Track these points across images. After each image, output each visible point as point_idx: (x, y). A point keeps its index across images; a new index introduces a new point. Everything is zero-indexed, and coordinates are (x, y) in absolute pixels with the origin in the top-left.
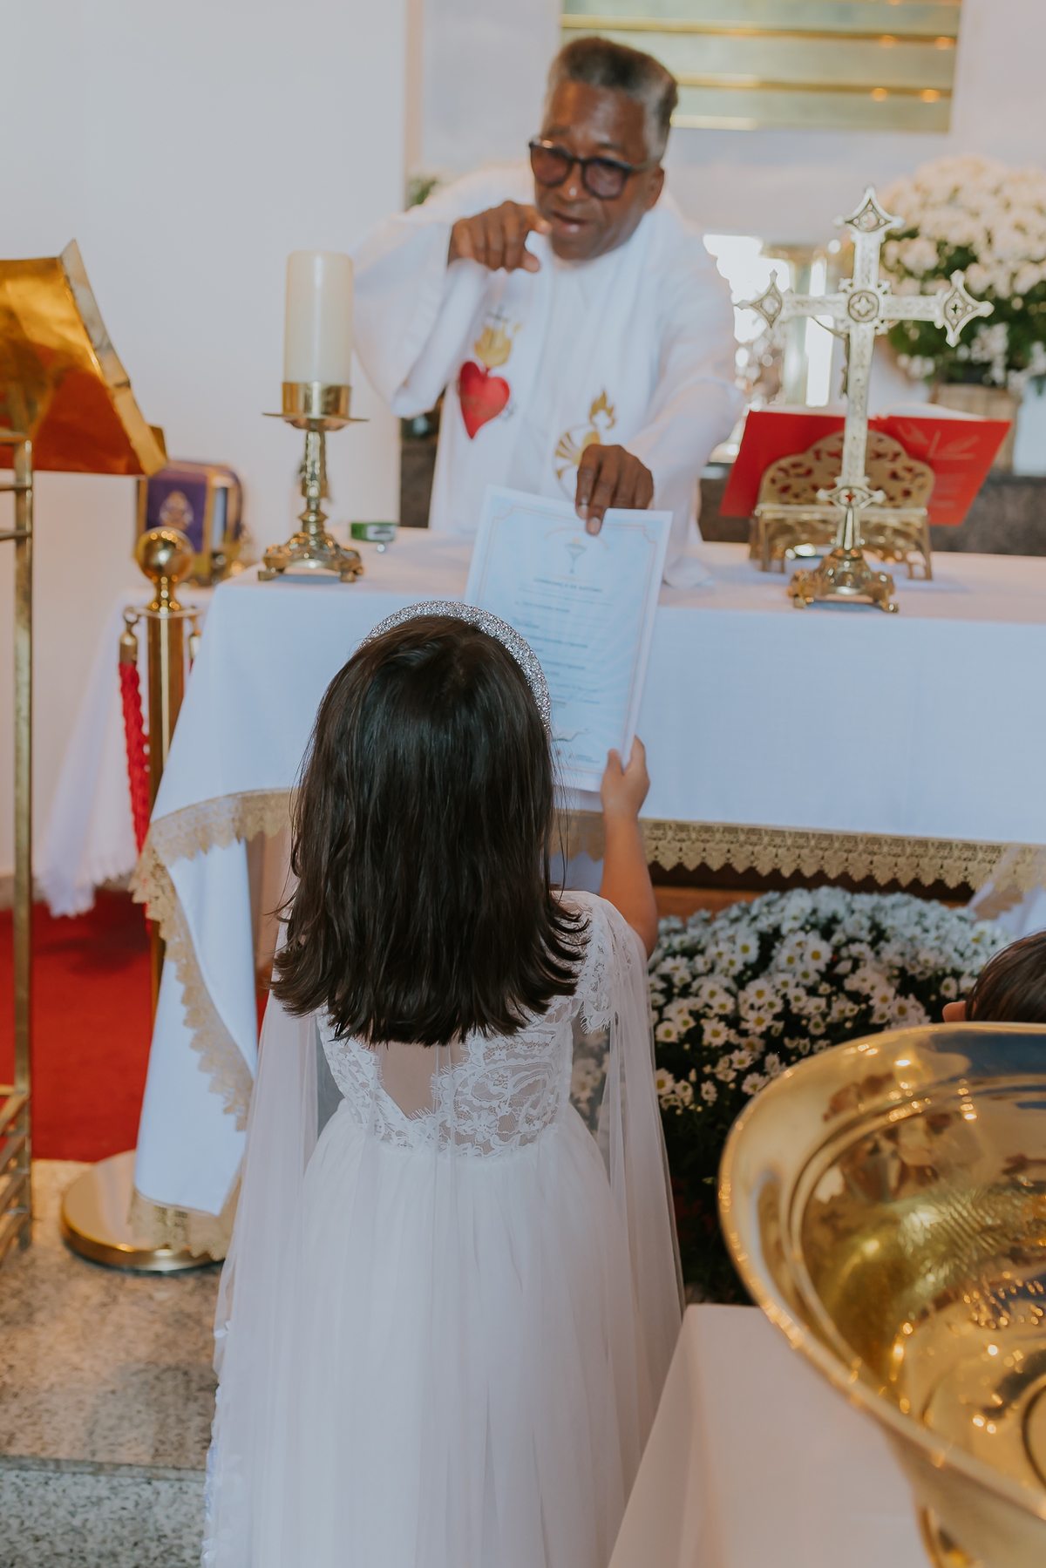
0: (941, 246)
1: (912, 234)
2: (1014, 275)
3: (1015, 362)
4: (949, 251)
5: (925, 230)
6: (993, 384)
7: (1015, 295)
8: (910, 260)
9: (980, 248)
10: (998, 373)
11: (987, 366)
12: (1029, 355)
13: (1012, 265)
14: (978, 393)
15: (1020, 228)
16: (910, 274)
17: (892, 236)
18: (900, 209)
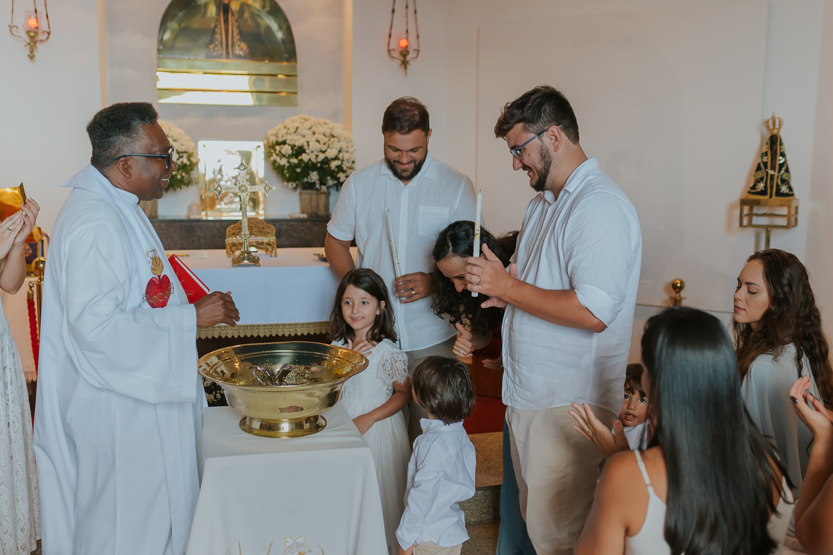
0: (293, 147)
1: (284, 143)
2: (317, 156)
3: (322, 183)
4: (296, 148)
5: (288, 142)
6: (317, 189)
7: (318, 162)
8: (283, 151)
9: (306, 147)
10: (318, 186)
11: (314, 184)
12: (327, 180)
13: (316, 153)
14: (314, 192)
15: (318, 141)
16: (284, 156)
17: (278, 143)
18: (280, 134)
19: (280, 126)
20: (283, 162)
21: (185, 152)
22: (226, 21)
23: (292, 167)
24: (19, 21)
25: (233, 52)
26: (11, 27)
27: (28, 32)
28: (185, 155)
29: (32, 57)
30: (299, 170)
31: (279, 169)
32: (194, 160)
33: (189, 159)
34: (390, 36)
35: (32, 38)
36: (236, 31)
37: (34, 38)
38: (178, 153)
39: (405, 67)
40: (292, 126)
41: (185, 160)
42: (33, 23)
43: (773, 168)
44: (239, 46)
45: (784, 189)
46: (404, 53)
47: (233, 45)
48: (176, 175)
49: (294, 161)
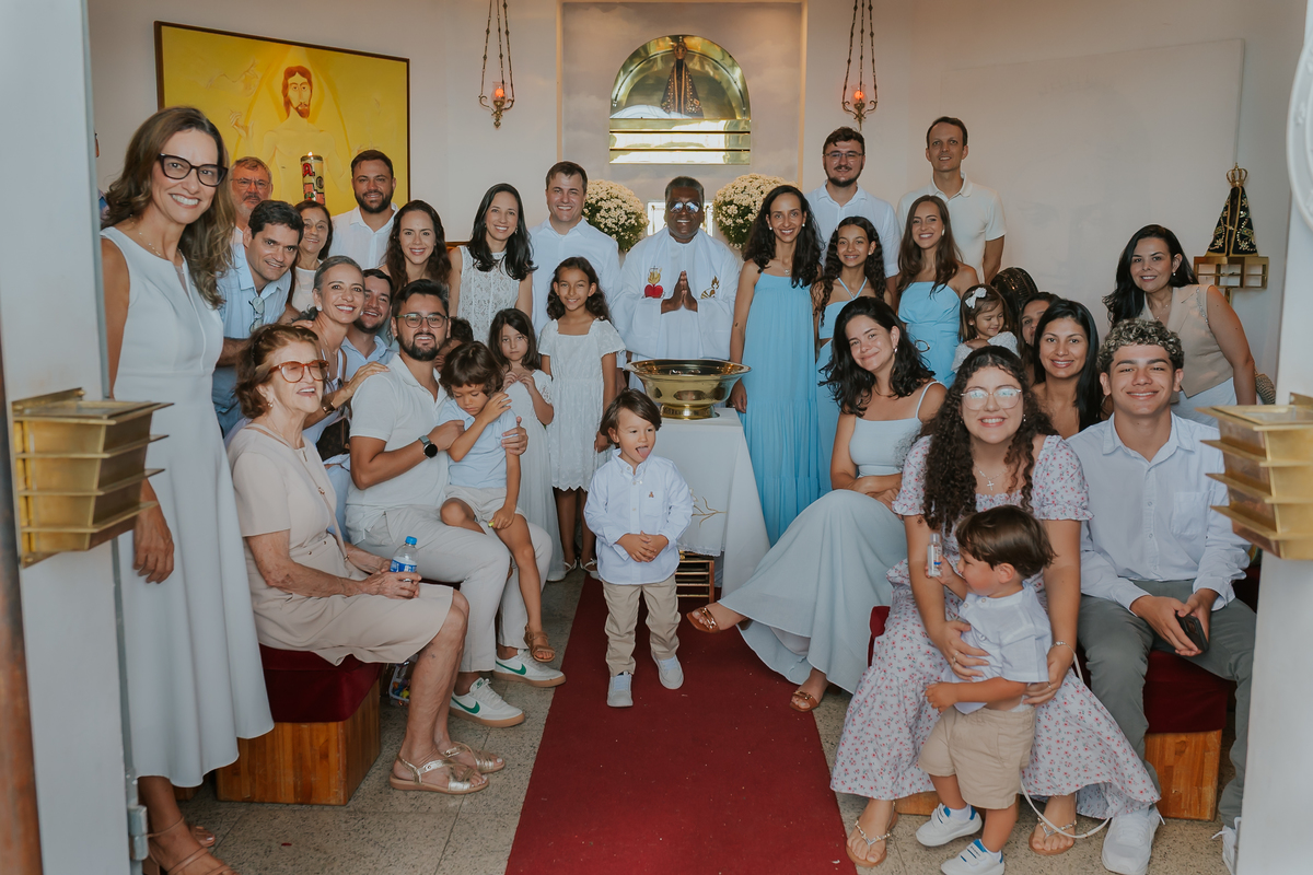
4: (743, 208)
5: (735, 202)
8: (730, 212)
9: (752, 207)
16: (730, 216)
17: (726, 204)
18: (728, 194)
19: (729, 185)
20: (729, 222)
21: (633, 213)
22: (680, 78)
23: (738, 228)
24: (488, 92)
25: (685, 109)
26: (481, 98)
27: (495, 102)
28: (634, 216)
29: (497, 125)
30: (744, 231)
31: (725, 229)
32: (641, 221)
33: (637, 220)
34: (845, 88)
35: (498, 106)
36: (690, 87)
37: (500, 106)
38: (626, 214)
39: (860, 121)
40: (740, 186)
41: (633, 221)
42: (500, 93)
43: (1232, 224)
44: (691, 102)
45: (1244, 246)
46: (860, 106)
47: (685, 103)
48: (624, 236)
49: (740, 221)
